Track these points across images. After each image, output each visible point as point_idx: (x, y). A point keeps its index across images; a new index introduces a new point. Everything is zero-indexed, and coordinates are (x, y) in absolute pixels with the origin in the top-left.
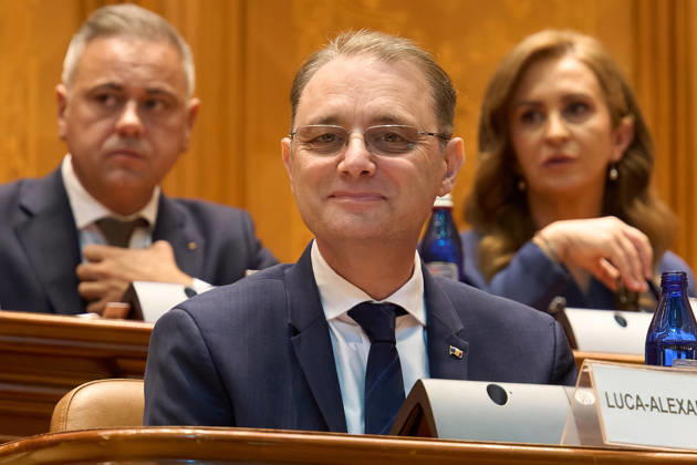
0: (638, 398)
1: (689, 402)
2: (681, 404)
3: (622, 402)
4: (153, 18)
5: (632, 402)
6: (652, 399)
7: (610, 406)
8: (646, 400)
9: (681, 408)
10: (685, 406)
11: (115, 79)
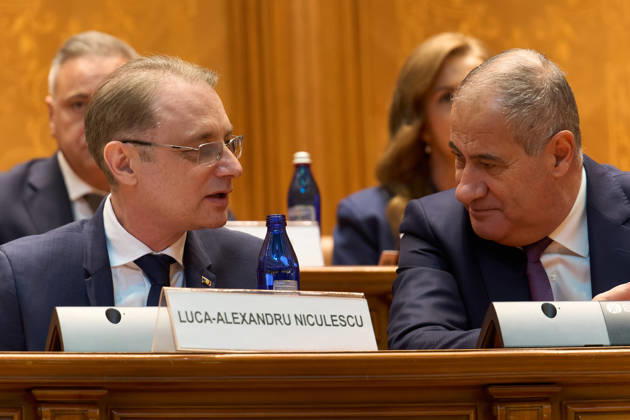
0: (206, 314)
1: (251, 315)
2: (244, 317)
3: (193, 318)
4: (107, 39)
5: (202, 317)
6: (219, 314)
7: (181, 321)
8: (213, 315)
9: (244, 319)
10: (247, 318)
11: (83, 90)
